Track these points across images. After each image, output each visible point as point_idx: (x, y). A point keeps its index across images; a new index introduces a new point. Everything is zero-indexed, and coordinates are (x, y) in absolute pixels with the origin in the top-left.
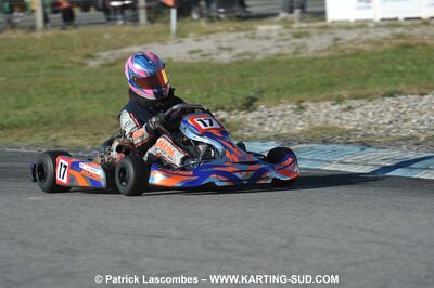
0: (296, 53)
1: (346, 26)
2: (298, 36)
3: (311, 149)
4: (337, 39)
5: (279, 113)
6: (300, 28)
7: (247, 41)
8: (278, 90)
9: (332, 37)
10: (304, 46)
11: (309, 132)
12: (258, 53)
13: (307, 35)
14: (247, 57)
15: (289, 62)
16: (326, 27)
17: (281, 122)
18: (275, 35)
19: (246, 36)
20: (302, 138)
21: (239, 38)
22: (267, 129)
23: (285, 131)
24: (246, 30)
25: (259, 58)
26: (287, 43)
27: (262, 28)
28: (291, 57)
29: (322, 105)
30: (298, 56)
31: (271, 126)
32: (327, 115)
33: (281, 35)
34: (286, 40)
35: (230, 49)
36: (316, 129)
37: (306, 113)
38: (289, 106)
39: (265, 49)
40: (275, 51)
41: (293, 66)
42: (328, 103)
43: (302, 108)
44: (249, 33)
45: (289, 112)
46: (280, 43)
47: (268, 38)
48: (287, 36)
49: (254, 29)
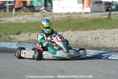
2: (44, 16)
7: (31, 17)
9: (52, 17)
13: (46, 16)
18: (38, 16)
21: (29, 16)
24: (32, 14)
26: (41, 18)
27: (36, 14)
35: (26, 19)
39: (35, 20)
40: (37, 20)
46: (39, 18)
47: (36, 17)
48: (41, 16)
49: (34, 14)
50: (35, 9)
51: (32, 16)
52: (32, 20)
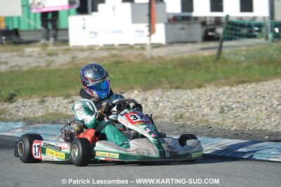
0: (48, 66)
1: (81, 49)
2: (50, 55)
3: (44, 127)
4: (74, 58)
5: (29, 104)
6: (52, 50)
7: (17, 58)
8: (33, 89)
9: (71, 56)
10: (53, 61)
11: (45, 117)
12: (24, 66)
13: (56, 54)
14: (17, 68)
15: (42, 72)
16: (68, 50)
17: (30, 110)
18: (35, 54)
19: (17, 55)
20: (40, 120)
21: (12, 56)
22: (20, 114)
23: (31, 115)
24: (18, 50)
25: (25, 69)
26: (44, 59)
27: (28, 50)
28: (44, 69)
29: (57, 99)
30: (50, 68)
31: (23, 112)
32: (59, 106)
33: (40, 54)
34: (42, 58)
35: (6, 63)
36: (50, 114)
37: (46, 104)
38: (36, 100)
39: (29, 63)
40: (35, 64)
41: (45, 74)
42: (61, 98)
43: (44, 101)
44: (20, 53)
45: (35, 103)
46: (38, 60)
47: (31, 56)
48: (44, 55)
49: (23, 51)
50: (22, 38)
51: (21, 56)
52: (21, 64)
